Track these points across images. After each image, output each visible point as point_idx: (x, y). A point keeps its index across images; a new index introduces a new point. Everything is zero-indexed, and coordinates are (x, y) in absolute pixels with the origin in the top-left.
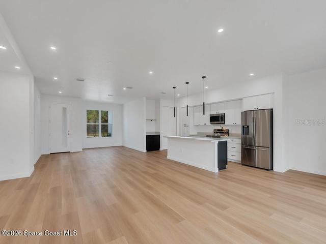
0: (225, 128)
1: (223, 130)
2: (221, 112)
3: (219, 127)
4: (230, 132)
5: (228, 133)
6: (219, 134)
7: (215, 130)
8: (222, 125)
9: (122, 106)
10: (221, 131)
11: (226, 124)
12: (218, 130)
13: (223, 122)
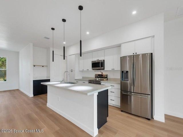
0: (104, 73)
1: (102, 75)
2: (101, 59)
3: (99, 73)
4: (108, 77)
5: (107, 77)
6: (99, 78)
7: (96, 75)
8: (102, 71)
9: (18, 53)
10: (101, 76)
11: (105, 69)
12: (99, 75)
13: (103, 68)
